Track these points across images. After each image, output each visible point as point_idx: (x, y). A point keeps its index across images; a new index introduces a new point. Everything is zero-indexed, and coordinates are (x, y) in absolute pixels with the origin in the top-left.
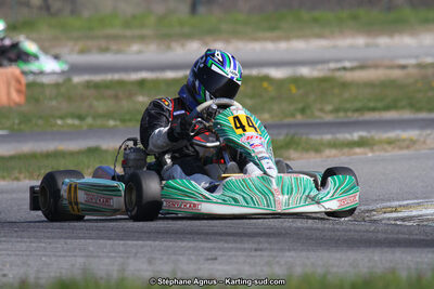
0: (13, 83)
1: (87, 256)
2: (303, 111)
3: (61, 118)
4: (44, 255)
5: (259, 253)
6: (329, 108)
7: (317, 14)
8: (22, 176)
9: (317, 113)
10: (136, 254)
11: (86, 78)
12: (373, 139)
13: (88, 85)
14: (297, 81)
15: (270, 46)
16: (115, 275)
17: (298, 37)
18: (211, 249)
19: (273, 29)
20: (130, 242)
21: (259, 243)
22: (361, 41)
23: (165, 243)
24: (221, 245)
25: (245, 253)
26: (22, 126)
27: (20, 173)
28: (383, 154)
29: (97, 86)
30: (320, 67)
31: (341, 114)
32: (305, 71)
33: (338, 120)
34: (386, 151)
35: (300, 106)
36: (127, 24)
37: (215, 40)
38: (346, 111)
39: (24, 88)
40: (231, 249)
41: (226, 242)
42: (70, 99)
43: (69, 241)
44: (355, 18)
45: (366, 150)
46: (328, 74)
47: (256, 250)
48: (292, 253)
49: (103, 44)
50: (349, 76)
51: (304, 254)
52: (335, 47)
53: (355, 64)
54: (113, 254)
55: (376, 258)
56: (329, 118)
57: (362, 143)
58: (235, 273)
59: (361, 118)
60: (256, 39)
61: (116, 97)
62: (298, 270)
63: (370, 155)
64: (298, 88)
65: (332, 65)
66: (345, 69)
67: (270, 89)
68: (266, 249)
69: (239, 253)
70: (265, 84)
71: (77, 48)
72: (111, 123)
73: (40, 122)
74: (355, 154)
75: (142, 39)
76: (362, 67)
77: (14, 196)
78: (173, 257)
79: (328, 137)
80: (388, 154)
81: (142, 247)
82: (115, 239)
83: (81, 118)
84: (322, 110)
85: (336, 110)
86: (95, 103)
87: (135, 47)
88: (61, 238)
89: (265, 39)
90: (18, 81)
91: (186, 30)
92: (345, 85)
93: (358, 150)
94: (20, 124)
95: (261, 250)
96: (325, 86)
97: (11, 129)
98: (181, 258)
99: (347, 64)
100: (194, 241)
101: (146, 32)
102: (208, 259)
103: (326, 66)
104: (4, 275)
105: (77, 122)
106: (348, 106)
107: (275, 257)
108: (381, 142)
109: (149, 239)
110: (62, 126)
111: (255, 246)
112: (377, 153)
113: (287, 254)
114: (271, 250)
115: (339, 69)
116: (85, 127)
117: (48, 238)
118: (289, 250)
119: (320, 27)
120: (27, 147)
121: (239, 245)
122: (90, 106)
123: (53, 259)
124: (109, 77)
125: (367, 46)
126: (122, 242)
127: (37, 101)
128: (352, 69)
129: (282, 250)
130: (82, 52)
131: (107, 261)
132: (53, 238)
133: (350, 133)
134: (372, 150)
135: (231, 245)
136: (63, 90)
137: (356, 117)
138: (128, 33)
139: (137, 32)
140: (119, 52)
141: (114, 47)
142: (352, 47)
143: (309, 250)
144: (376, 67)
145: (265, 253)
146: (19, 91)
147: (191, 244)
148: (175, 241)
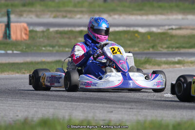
0: (23, 30)
1: (54, 109)
2: (153, 47)
3: (45, 47)
4: (35, 107)
5: (131, 110)
6: (165, 46)
7: (160, 4)
8: (26, 72)
9: (160, 49)
10: (76, 108)
11: (56, 29)
12: (184, 61)
13: (57, 32)
14: (151, 34)
15: (139, 17)
16: (67, 117)
17: (152, 14)
18: (110, 107)
19: (140, 10)
20: (74, 103)
21: (132, 105)
22: (180, 17)
23: (89, 104)
24: (115, 106)
25: (125, 110)
26: (27, 50)
27: (25, 70)
28: (188, 68)
29: (61, 33)
30: (161, 28)
31: (170, 49)
32: (154, 30)
33: (169, 52)
34: (190, 66)
35: (152, 45)
36: (75, 6)
37: (115, 14)
38: (173, 48)
39: (28, 33)
40: (119, 108)
41: (117, 104)
42: (48, 38)
43: (46, 102)
44: (177, 6)
45: (181, 66)
46: (165, 31)
47: (130, 108)
48: (147, 111)
49: (64, 14)
50: (174, 32)
51: (152, 111)
52: (168, 19)
53: (177, 27)
54: (66, 108)
55: (184, 114)
56: (165, 51)
57: (179, 63)
58: (120, 118)
59: (179, 51)
60: (133, 14)
61: (69, 38)
62: (149, 118)
63: (183, 68)
64: (151, 37)
65: (167, 27)
66: (172, 29)
67: (139, 37)
68: (135, 108)
69: (123, 110)
70: (136, 35)
71: (53, 16)
72: (67, 49)
73: (35, 48)
74: (176, 67)
75: (82, 12)
76: (180, 29)
77: (22, 81)
78: (93, 110)
79: (164, 59)
80: (190, 68)
81: (79, 105)
82: (67, 102)
83: (53, 47)
84: (161, 47)
85: (168, 47)
86: (60, 41)
87: (78, 16)
88: (43, 100)
89: (137, 14)
90: (26, 30)
91: (101, 9)
92: (172, 36)
93: (177, 66)
94: (26, 49)
95: (132, 109)
96: (163, 36)
97: (21, 51)
98: (96, 111)
99: (174, 27)
100: (102, 103)
101: (84, 9)
102: (108, 112)
103: (164, 28)
104: (17, 116)
105: (51, 49)
106: (174, 46)
107: (139, 112)
108: (188, 62)
109: (82, 102)
110: (44, 50)
111: (130, 107)
112: (186, 68)
113: (144, 111)
114: (137, 109)
115: (170, 29)
116: (55, 51)
117: (37, 100)
118: (145, 109)
119: (162, 10)
120: (29, 59)
121: (123, 106)
122: (58, 42)
123: (39, 109)
124: (66, 29)
125: (183, 19)
126: (70, 103)
127: (34, 39)
128: (176, 29)
129: (142, 109)
130: (54, 17)
131: (63, 111)
132: (39, 100)
133: (174, 58)
134: (184, 66)
135: (119, 106)
136: (46, 34)
137: (177, 51)
138: (76, 9)
139: (80, 9)
140: (71, 18)
141: (69, 15)
142: (176, 19)
143: (154, 109)
144: (186, 29)
145: (134, 110)
146: (26, 34)
147: (101, 105)
148: (94, 103)
